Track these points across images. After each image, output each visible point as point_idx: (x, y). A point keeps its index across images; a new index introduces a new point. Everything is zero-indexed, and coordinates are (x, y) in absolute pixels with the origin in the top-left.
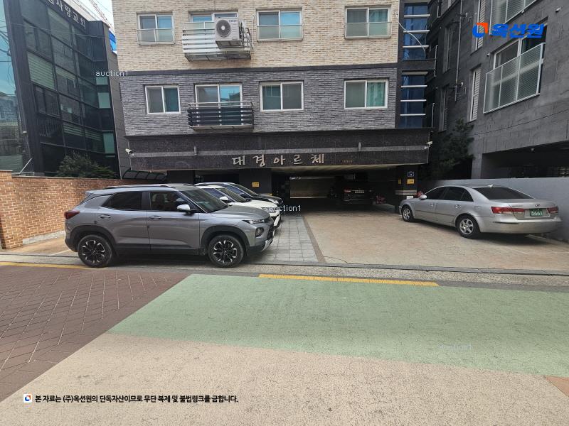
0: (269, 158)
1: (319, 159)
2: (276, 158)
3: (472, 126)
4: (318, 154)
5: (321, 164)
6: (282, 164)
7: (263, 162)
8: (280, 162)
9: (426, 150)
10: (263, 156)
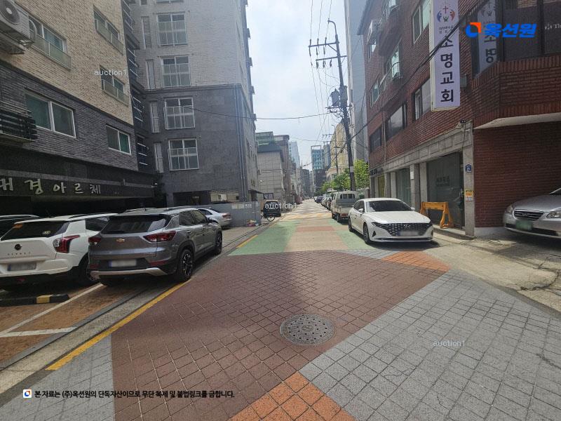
0: (47, 185)
1: (97, 189)
2: (56, 186)
3: (162, 176)
4: (95, 185)
5: (99, 195)
6: (63, 191)
7: (40, 189)
8: (61, 189)
9: (151, 189)
10: (39, 181)
